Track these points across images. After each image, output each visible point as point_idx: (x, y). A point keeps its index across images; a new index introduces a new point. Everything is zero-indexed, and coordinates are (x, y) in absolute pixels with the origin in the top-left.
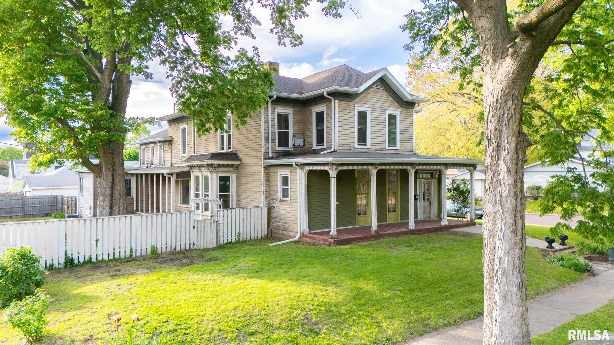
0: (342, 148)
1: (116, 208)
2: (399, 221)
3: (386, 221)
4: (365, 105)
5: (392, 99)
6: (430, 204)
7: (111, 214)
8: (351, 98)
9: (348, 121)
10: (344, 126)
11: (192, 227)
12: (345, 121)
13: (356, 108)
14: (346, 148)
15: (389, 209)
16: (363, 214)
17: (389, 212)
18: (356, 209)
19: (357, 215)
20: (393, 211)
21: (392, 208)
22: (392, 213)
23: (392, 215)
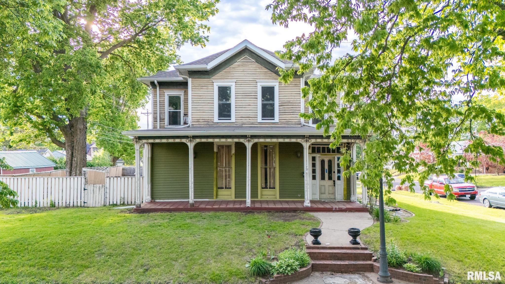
0: (197, 123)
1: (73, 172)
2: (278, 199)
3: (258, 198)
4: (226, 80)
5: (266, 70)
6: (334, 184)
7: (70, 175)
8: (208, 74)
9: (204, 97)
10: (199, 102)
11: (83, 189)
12: (202, 97)
13: (214, 83)
14: (202, 123)
15: (264, 185)
16: (226, 188)
17: (263, 188)
18: (215, 183)
19: (215, 189)
20: (270, 188)
21: (270, 185)
22: (268, 189)
23: (267, 192)
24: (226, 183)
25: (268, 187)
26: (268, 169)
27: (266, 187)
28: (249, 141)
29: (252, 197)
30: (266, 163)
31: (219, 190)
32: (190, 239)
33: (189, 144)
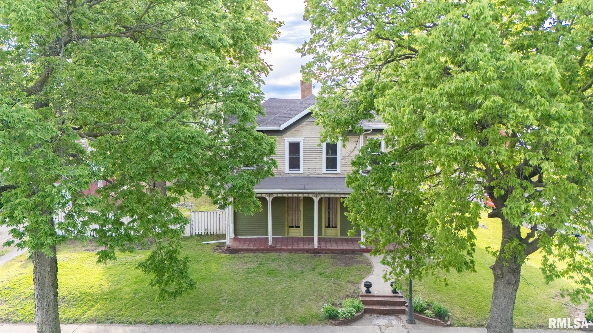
2: (339, 236)
3: (322, 236)
4: (296, 138)
13: (286, 140)
15: (327, 225)
16: (296, 227)
17: (326, 227)
18: (286, 223)
19: (286, 228)
20: (333, 227)
21: (332, 224)
22: (331, 228)
23: (331, 230)
24: (295, 222)
25: (331, 226)
26: (331, 212)
27: (329, 227)
28: (316, 197)
29: (318, 235)
30: (329, 208)
31: (290, 228)
32: (280, 287)
33: (268, 198)
